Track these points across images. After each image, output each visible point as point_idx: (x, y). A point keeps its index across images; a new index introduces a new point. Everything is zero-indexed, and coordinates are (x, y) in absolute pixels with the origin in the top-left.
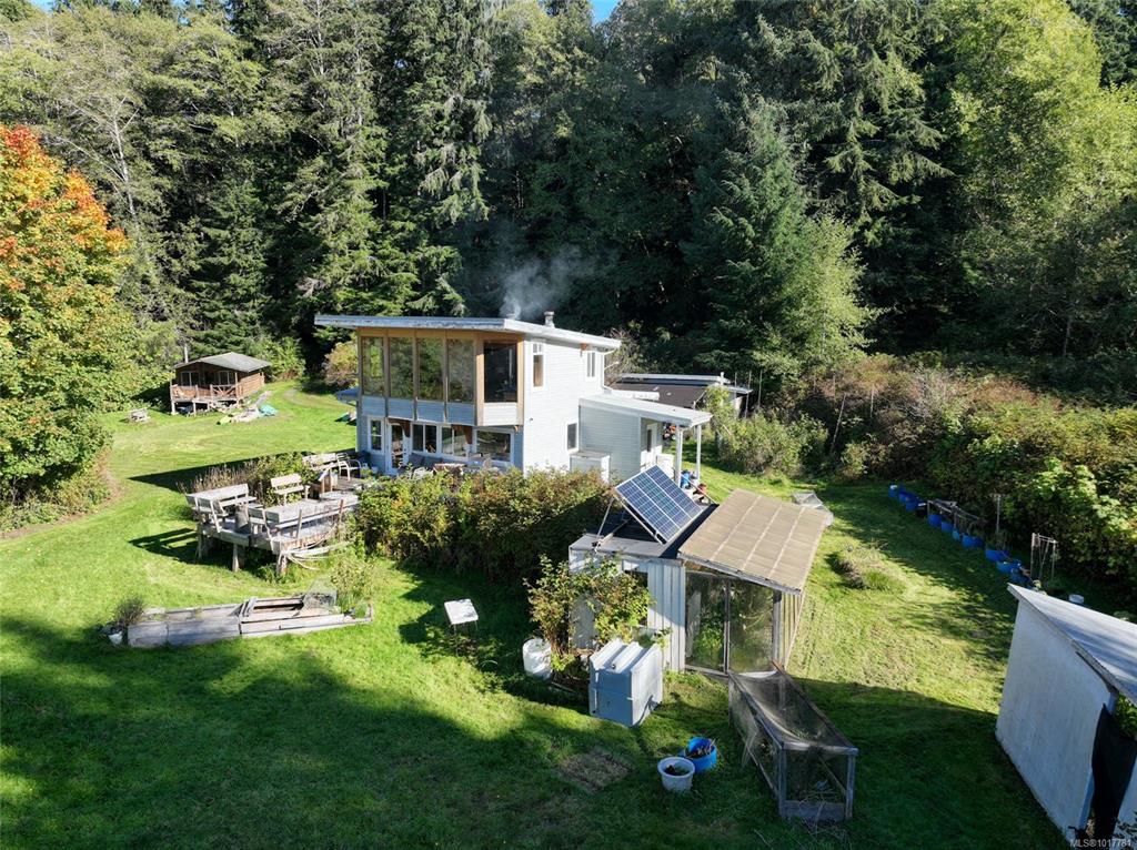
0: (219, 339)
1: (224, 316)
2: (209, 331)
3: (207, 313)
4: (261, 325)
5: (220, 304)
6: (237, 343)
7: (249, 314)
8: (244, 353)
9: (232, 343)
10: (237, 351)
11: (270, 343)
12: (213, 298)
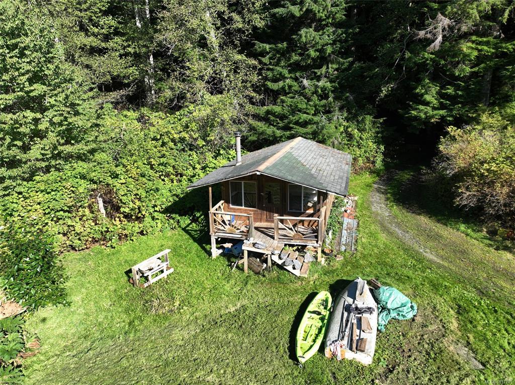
0: (282, 117)
1: (290, 87)
2: (271, 107)
3: (269, 84)
4: (335, 99)
5: (285, 72)
6: (305, 124)
7: (321, 84)
8: (313, 139)
9: (297, 123)
11: (345, 123)
12: (277, 64)
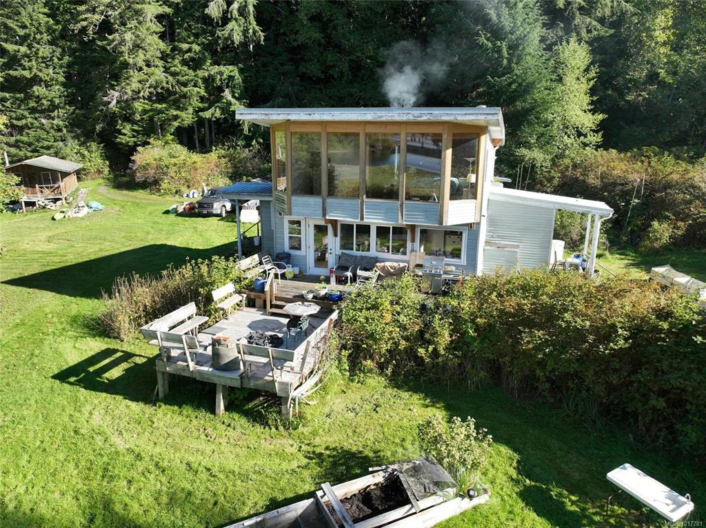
0: (30, 144)
1: (32, 124)
2: (18, 137)
3: (15, 122)
4: (68, 131)
5: (26, 113)
6: (48, 148)
7: (55, 122)
8: (56, 156)
9: (42, 147)
10: (48, 155)
11: (78, 147)
12: (19, 107)
